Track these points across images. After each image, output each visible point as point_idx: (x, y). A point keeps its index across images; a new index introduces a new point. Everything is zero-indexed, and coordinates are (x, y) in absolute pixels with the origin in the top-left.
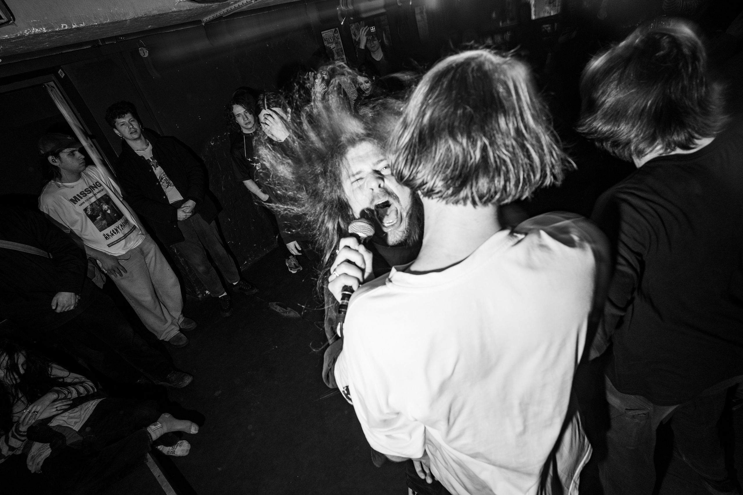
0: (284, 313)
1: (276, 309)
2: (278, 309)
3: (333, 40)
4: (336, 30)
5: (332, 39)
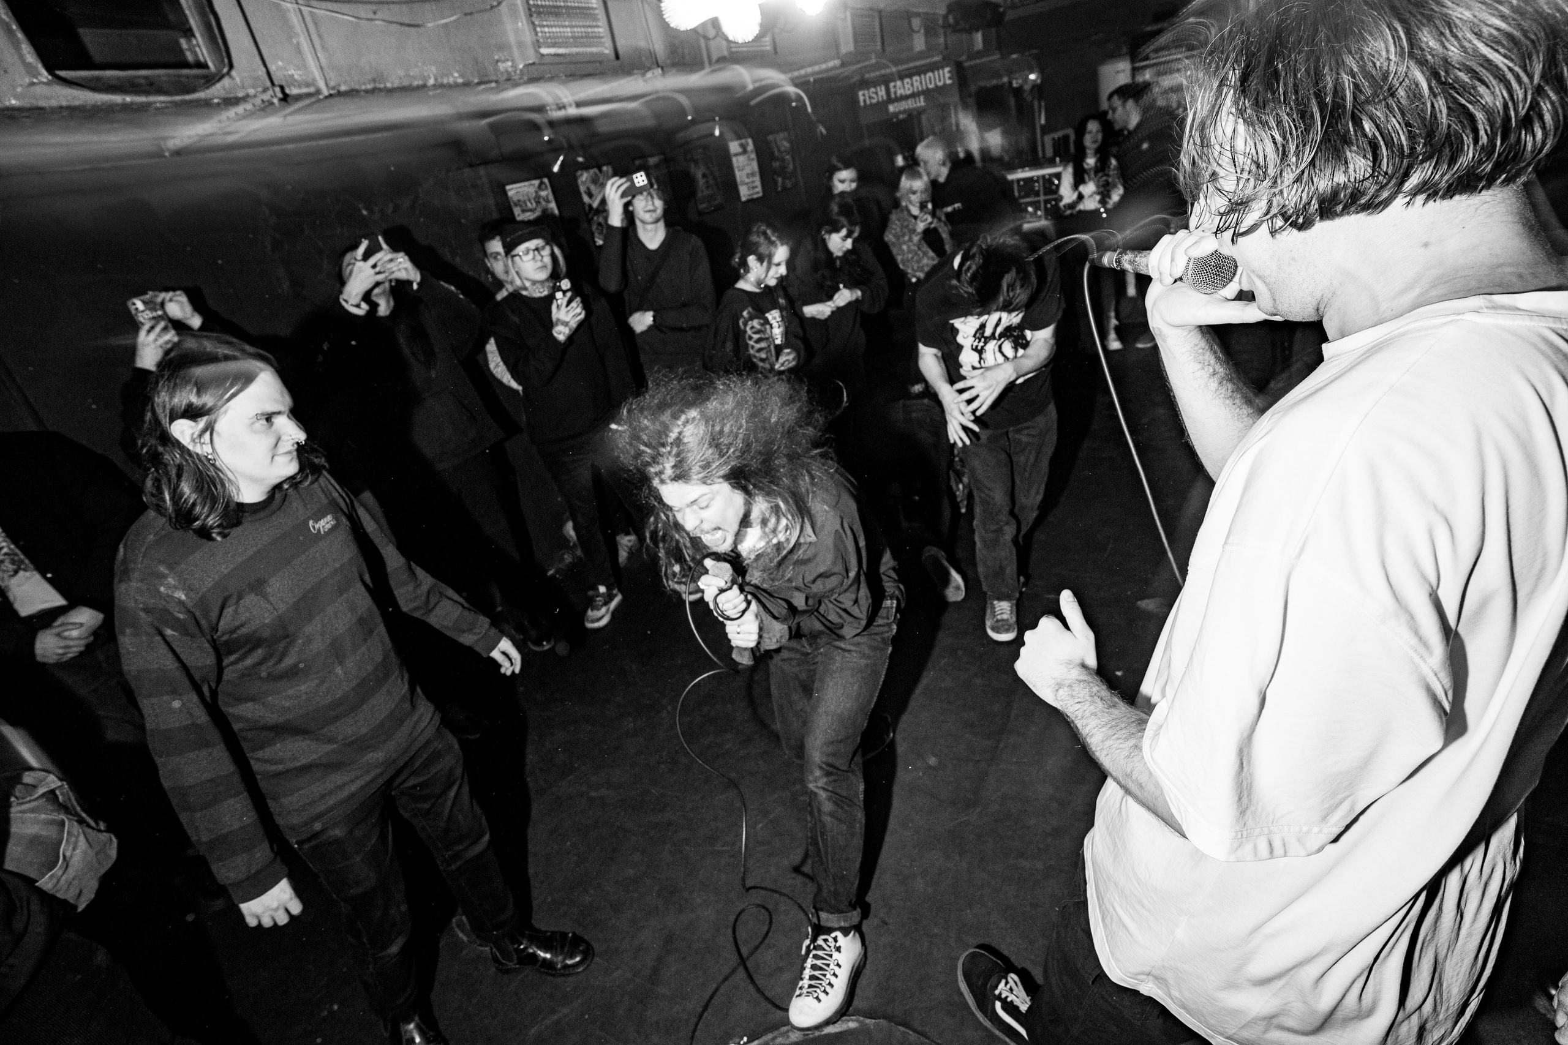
3: (534, 204)
4: (542, 183)
5: (533, 202)
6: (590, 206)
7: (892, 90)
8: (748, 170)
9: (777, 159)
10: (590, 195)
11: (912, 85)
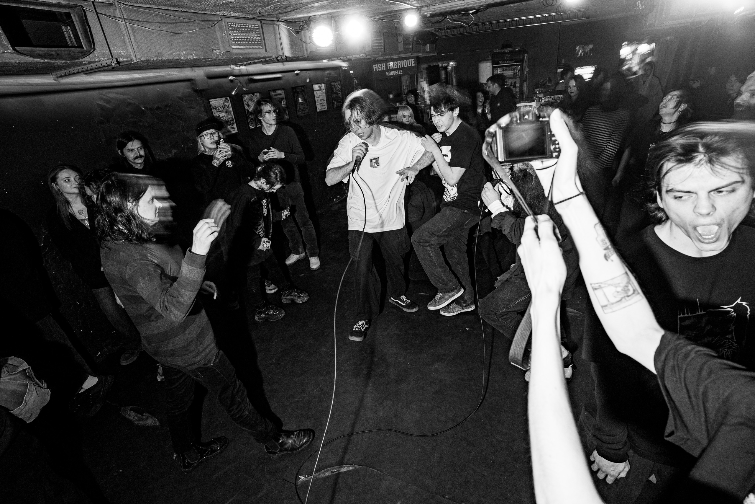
0: (139, 420)
1: (130, 416)
2: (132, 416)
3: (222, 109)
4: (226, 99)
5: (222, 107)
6: (248, 110)
7: (388, 66)
8: (321, 97)
9: (335, 93)
10: (248, 106)
11: (397, 65)
